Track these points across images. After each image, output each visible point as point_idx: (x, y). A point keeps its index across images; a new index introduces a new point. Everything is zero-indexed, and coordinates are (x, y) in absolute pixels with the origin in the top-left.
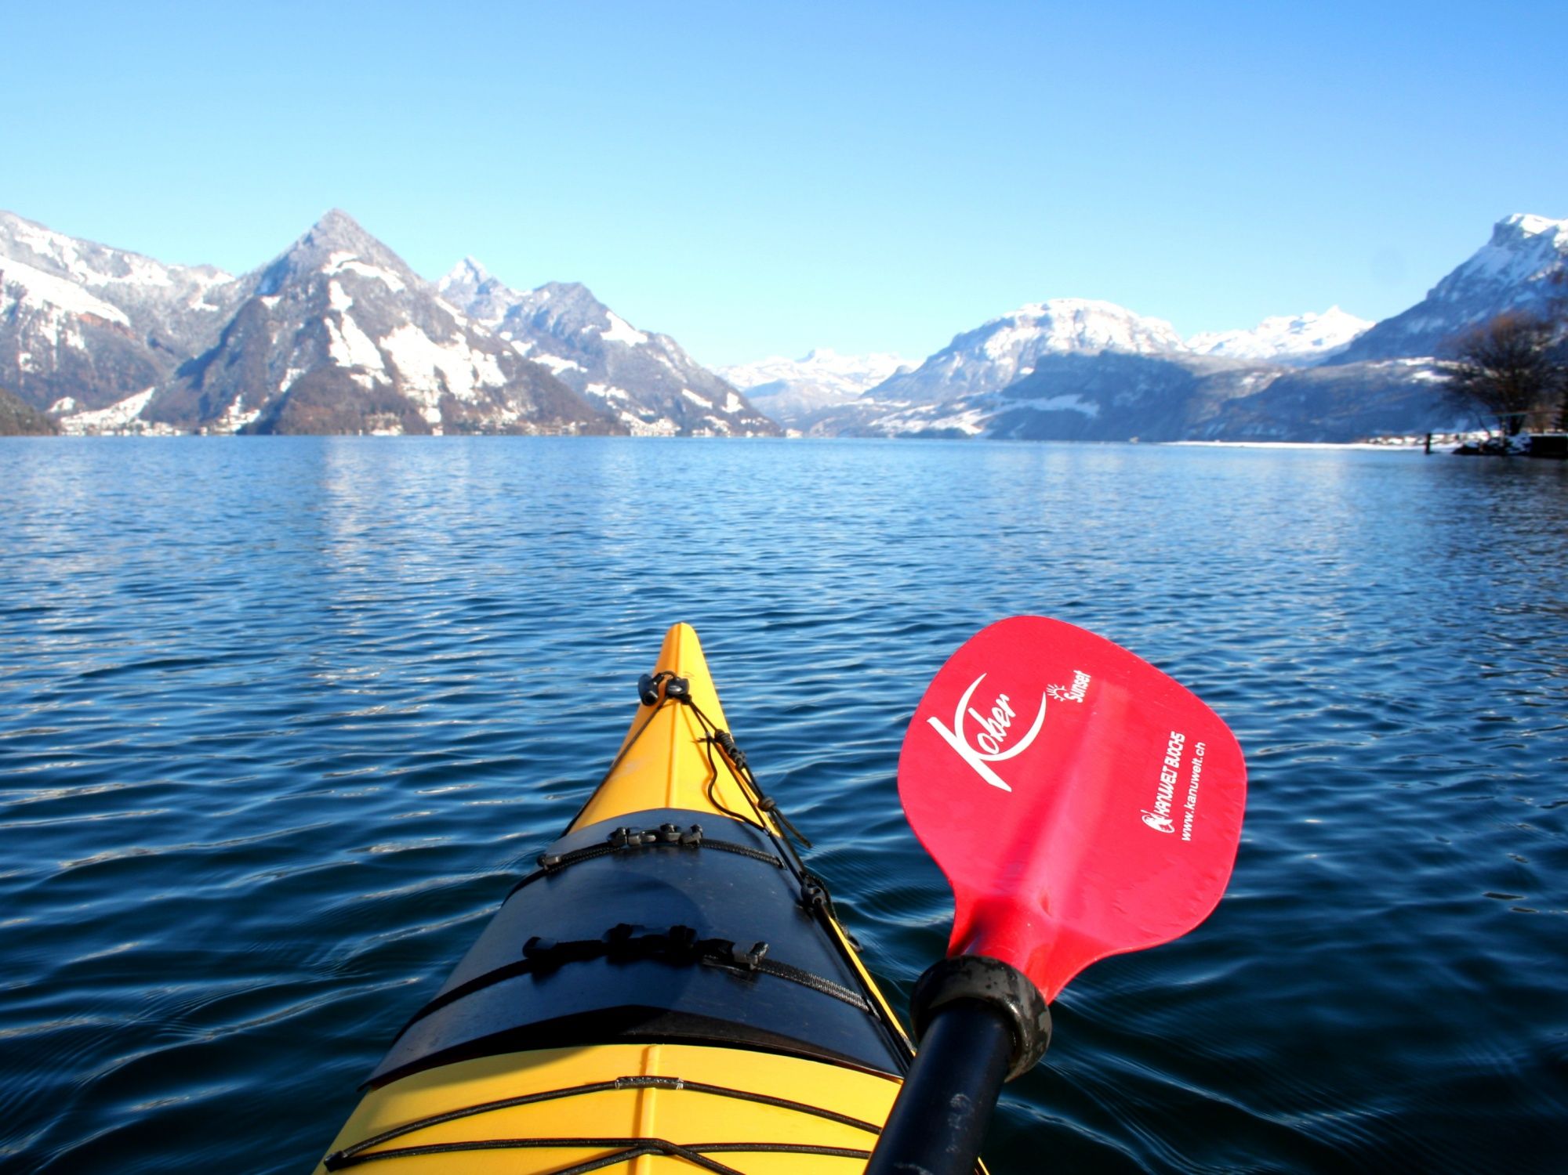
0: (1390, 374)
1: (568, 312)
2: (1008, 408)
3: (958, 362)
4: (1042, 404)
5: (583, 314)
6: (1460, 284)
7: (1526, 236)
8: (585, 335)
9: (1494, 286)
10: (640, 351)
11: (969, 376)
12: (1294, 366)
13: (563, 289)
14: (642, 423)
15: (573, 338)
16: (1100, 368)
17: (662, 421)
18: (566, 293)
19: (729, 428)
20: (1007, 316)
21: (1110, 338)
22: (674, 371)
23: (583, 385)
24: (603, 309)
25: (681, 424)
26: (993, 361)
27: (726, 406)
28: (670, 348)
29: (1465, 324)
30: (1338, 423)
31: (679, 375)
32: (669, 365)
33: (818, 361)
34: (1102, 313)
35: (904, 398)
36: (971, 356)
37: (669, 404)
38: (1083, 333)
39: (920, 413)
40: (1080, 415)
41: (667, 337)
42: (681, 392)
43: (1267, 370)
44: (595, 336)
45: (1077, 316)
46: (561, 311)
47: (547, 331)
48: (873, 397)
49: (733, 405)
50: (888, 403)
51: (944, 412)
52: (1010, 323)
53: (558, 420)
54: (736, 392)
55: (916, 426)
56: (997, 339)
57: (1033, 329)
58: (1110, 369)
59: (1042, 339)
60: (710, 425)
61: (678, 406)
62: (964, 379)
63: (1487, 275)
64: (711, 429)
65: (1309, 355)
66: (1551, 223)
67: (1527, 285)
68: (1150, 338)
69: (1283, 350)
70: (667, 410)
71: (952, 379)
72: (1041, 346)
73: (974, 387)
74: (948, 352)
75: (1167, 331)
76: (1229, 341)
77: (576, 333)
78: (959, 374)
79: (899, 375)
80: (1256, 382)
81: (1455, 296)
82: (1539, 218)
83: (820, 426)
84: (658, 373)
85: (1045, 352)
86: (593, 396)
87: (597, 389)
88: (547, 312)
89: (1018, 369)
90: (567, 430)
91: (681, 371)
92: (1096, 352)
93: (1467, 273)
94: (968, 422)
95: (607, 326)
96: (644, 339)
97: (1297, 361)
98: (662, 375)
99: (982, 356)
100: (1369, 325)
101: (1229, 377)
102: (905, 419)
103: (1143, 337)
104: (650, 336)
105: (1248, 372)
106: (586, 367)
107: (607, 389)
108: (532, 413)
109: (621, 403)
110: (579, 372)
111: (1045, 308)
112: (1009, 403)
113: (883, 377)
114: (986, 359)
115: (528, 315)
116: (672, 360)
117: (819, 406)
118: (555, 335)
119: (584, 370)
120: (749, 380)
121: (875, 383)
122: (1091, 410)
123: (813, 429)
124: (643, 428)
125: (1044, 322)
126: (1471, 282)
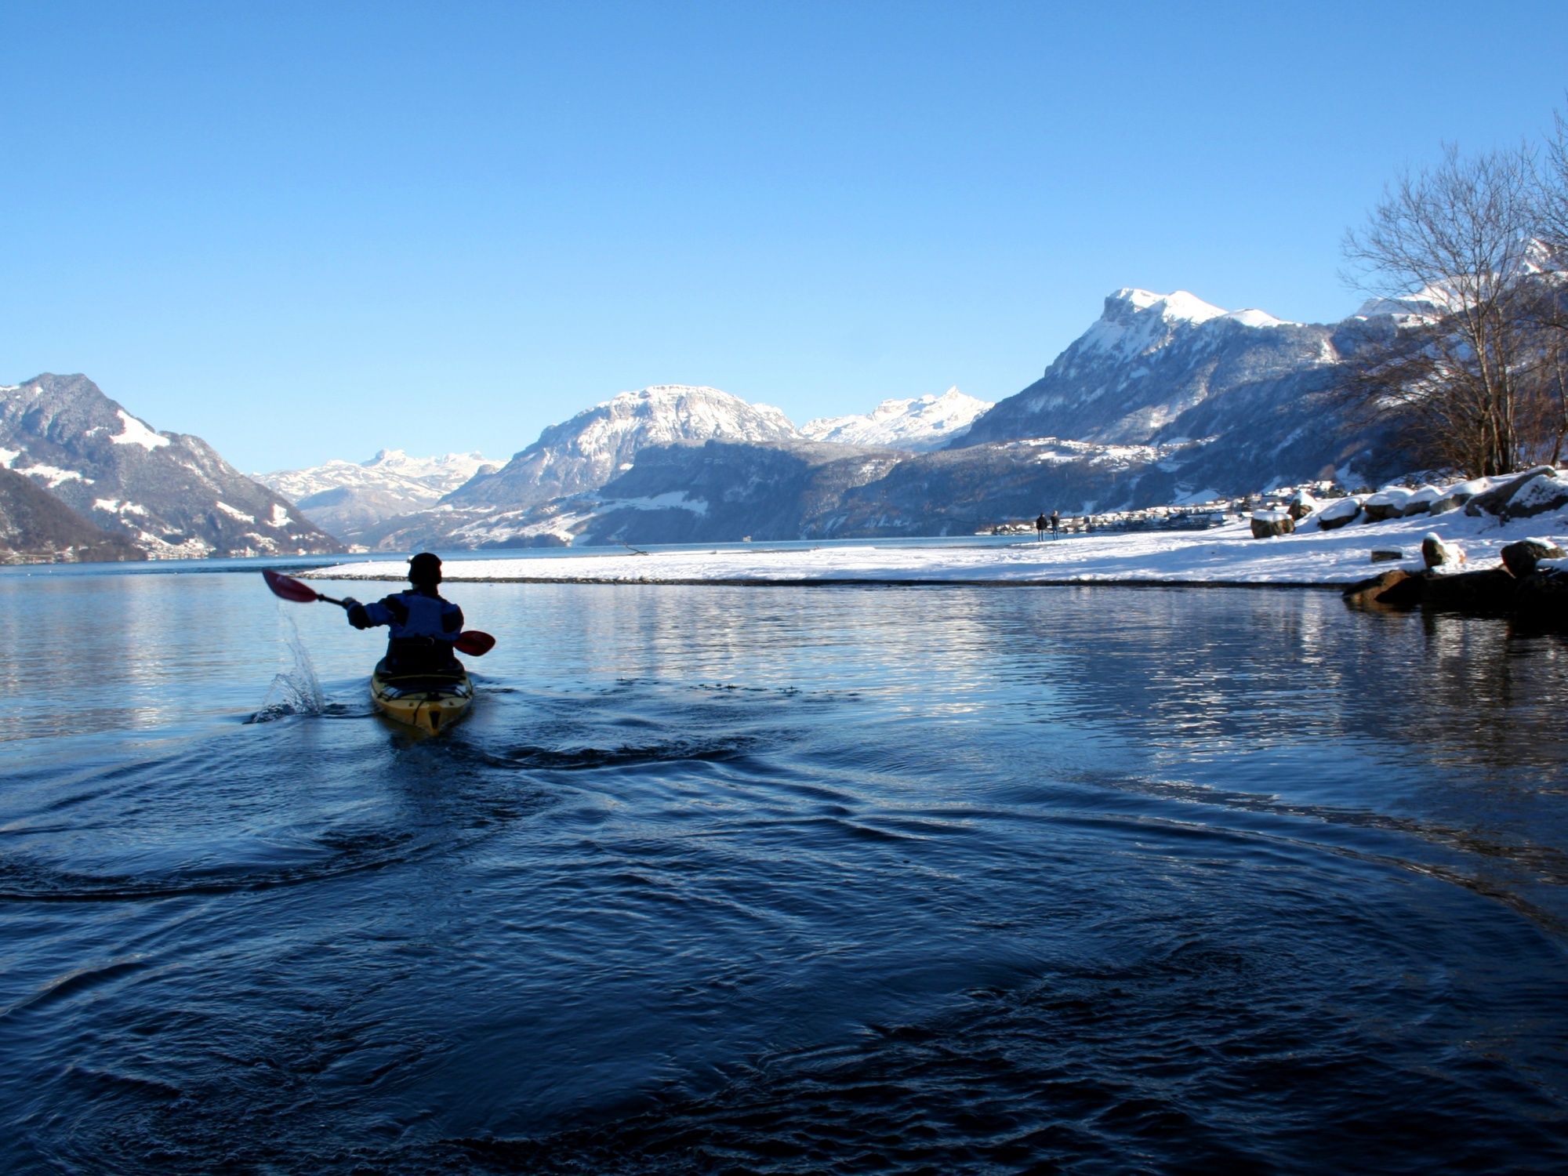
0: (1014, 456)
1: (66, 411)
2: (606, 509)
3: (548, 460)
4: (644, 503)
5: (87, 413)
6: (1077, 361)
7: (1136, 310)
8: (90, 438)
9: (1110, 362)
10: (161, 456)
11: (562, 475)
12: (914, 452)
13: (60, 383)
14: (166, 544)
15: (75, 442)
16: (707, 461)
17: (192, 541)
18: (65, 387)
19: (276, 546)
20: (602, 405)
21: (718, 427)
22: (206, 480)
23: (91, 500)
24: (113, 406)
25: (217, 545)
26: (588, 457)
27: (272, 519)
28: (199, 452)
29: (1085, 401)
30: (964, 511)
31: (212, 485)
32: (198, 472)
33: (388, 464)
34: (707, 399)
35: (489, 502)
36: (563, 451)
37: (200, 519)
38: (688, 421)
39: (507, 519)
40: (689, 513)
41: (194, 438)
42: (215, 504)
43: (887, 456)
44: (103, 439)
45: (680, 403)
46: (57, 410)
47: (41, 434)
48: (452, 503)
49: (280, 518)
50: (470, 509)
51: (534, 518)
52: (605, 413)
53: (50, 545)
54: (284, 503)
55: (502, 534)
56: (592, 431)
57: (631, 419)
58: (717, 461)
59: (642, 430)
60: (253, 544)
61: (212, 521)
62: (558, 479)
63: (1102, 351)
64: (253, 548)
65: (931, 439)
66: (1159, 298)
67: (1141, 360)
68: (761, 425)
69: (903, 435)
70: (198, 526)
71: (542, 479)
72: (641, 439)
73: (568, 486)
74: (537, 449)
75: (779, 418)
76: (845, 427)
77: (78, 436)
78: (550, 473)
79: (482, 475)
80: (875, 469)
81: (1073, 373)
82: (1147, 293)
83: (391, 539)
84: (185, 483)
85: (646, 445)
86: (102, 512)
87: (109, 505)
88: (40, 411)
89: (617, 465)
90: (61, 555)
91: (214, 479)
92: (702, 443)
93: (1082, 349)
94: (561, 527)
95: (119, 428)
96: (165, 442)
97: (918, 446)
98: (191, 486)
99: (577, 451)
100: (991, 405)
101: (847, 465)
102: (490, 527)
103: (754, 424)
104: (174, 437)
105: (866, 459)
106: (92, 478)
107: (120, 505)
108: (14, 537)
109: (138, 520)
110: (84, 483)
111: (644, 395)
112: (607, 503)
113: (465, 477)
114: (581, 454)
115: (14, 415)
116: (202, 467)
117: (390, 514)
118: (50, 439)
119: (90, 482)
120: (306, 488)
121: (455, 487)
122: (699, 507)
123: (384, 542)
124: (169, 549)
125: (644, 411)
126: (1087, 358)
